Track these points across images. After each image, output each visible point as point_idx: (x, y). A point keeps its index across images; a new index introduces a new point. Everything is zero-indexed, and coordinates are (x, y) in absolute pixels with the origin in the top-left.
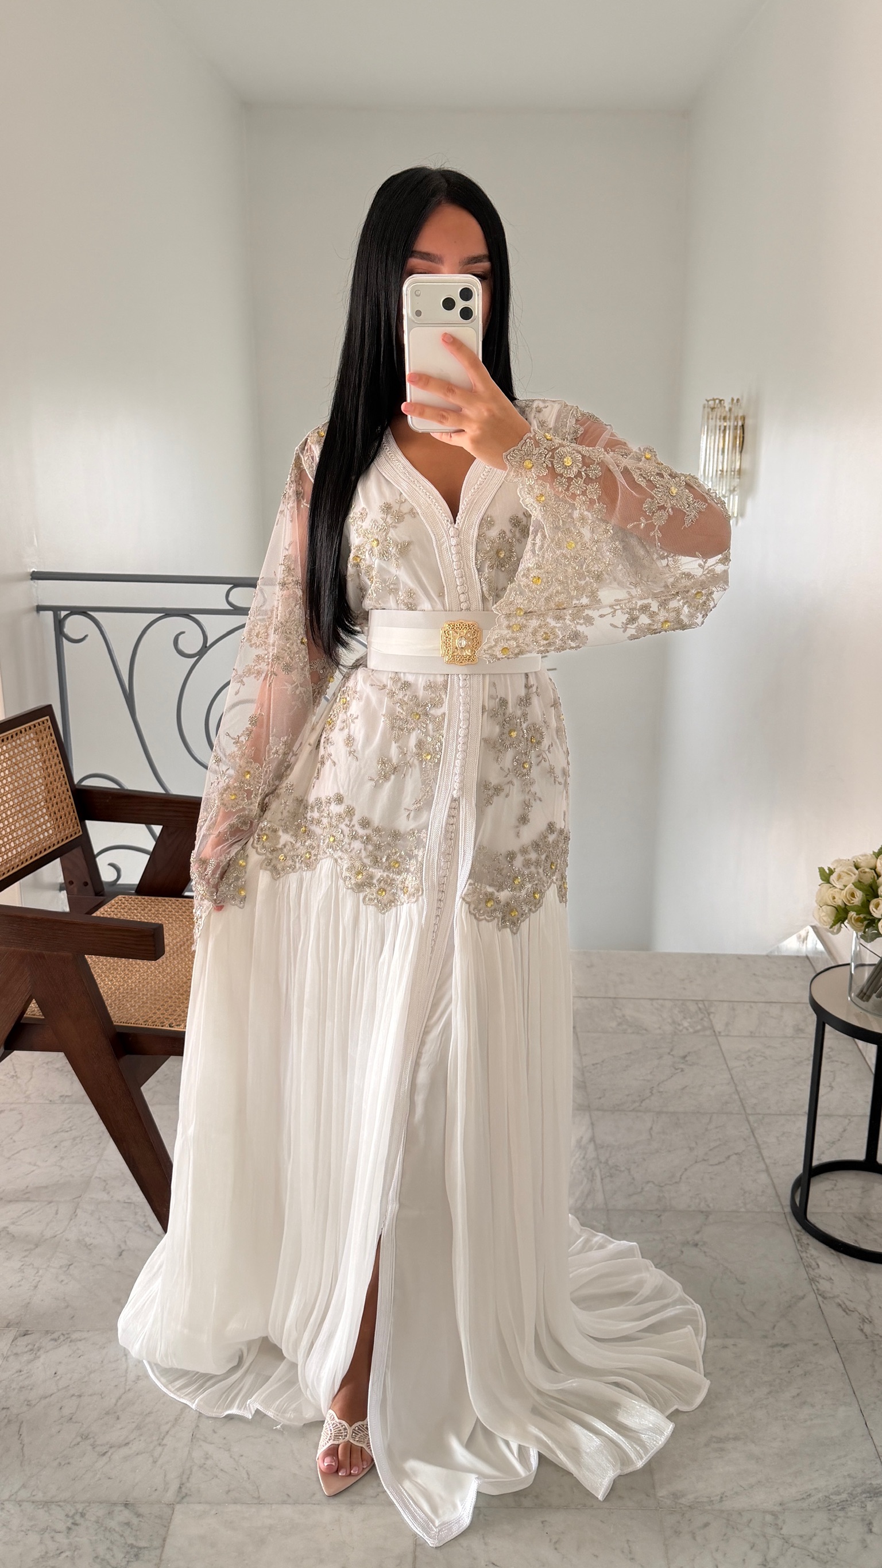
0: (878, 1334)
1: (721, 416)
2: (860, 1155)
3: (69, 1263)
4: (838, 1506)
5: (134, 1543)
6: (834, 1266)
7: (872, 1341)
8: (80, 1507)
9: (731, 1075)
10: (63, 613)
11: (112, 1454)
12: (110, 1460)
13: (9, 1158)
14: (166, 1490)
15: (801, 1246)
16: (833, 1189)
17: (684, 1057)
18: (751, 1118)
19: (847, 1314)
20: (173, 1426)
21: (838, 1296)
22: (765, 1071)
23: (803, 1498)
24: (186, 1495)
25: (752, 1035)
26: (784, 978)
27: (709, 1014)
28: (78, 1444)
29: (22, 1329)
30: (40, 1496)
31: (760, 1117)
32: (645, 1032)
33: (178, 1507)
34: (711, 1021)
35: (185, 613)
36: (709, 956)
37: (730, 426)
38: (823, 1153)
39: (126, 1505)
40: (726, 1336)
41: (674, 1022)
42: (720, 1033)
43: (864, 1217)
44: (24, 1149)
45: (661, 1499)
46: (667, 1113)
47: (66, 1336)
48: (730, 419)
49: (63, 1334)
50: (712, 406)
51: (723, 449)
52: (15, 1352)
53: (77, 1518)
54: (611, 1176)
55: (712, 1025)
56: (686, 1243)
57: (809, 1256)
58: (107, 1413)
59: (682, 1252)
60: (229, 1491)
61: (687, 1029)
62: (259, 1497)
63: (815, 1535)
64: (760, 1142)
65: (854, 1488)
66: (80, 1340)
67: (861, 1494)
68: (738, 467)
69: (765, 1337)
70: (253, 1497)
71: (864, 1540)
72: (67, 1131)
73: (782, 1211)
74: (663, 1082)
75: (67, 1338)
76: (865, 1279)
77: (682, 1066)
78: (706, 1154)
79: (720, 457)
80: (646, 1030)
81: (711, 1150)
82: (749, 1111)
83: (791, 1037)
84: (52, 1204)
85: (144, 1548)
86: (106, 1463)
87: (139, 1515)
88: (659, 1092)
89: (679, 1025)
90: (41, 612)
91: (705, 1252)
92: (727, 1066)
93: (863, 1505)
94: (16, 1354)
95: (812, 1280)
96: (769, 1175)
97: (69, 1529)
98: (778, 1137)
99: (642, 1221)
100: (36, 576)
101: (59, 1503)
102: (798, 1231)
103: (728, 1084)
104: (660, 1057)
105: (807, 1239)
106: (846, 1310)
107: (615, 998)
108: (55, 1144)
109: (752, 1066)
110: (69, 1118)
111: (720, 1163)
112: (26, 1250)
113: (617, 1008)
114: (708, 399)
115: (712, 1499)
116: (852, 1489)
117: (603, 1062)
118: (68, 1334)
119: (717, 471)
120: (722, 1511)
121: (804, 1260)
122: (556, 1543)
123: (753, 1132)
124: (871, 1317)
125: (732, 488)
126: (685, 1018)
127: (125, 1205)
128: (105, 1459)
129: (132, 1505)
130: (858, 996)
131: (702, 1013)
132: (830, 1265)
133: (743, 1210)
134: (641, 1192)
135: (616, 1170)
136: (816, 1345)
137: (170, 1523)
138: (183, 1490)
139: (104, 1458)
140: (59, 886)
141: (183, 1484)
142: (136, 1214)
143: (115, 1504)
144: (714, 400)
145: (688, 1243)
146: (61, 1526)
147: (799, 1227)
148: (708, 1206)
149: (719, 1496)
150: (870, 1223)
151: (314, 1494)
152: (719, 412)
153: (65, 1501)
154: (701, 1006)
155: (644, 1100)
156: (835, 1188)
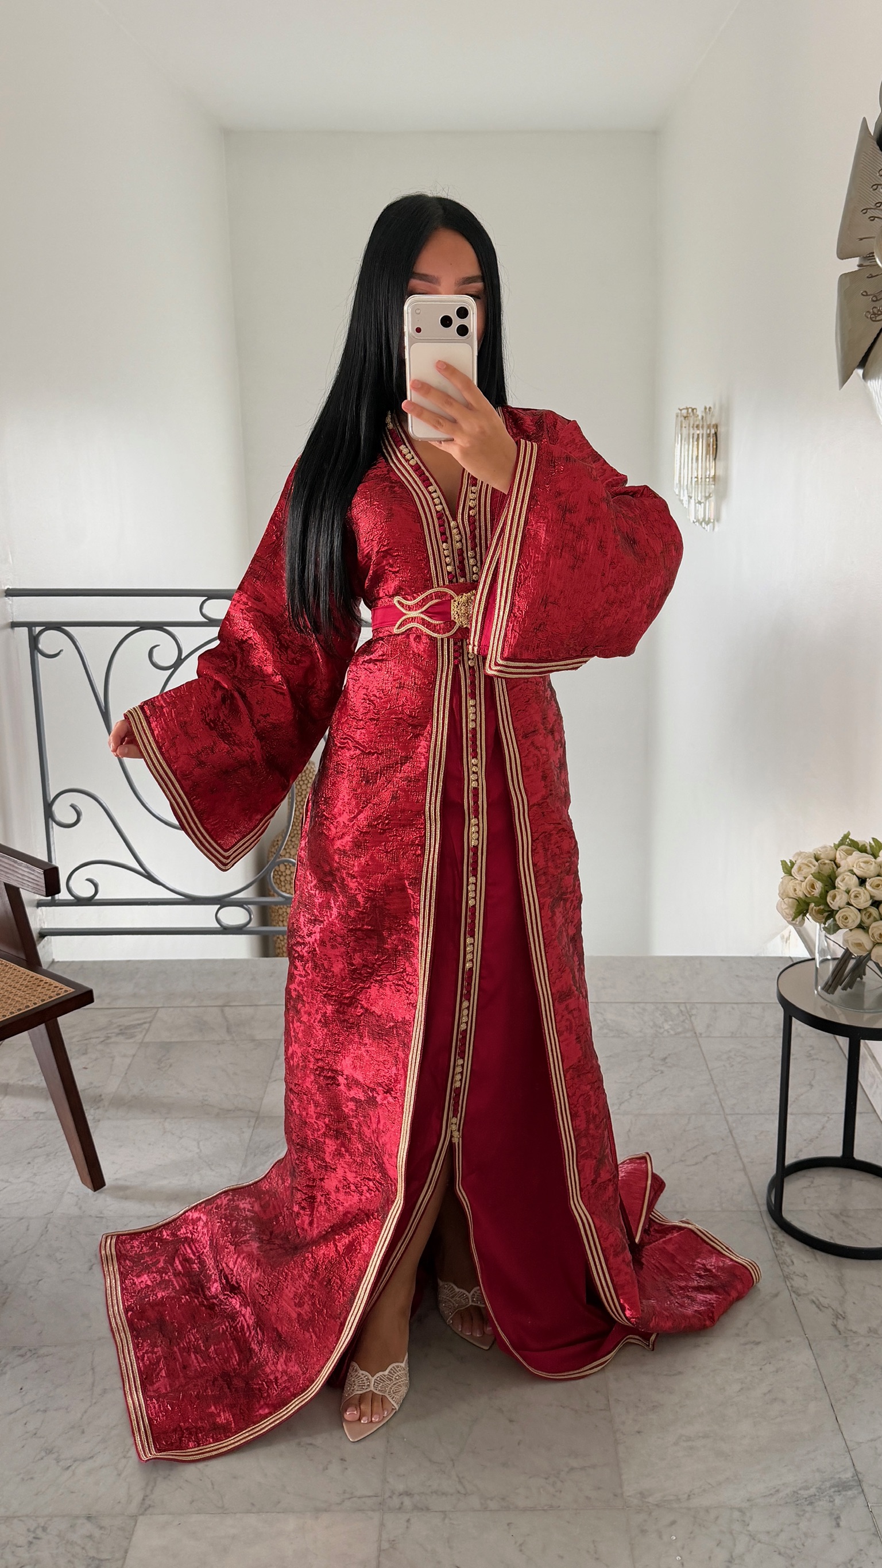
1: (693, 425)
3: (39, 1279)
4: (806, 1501)
5: (96, 1555)
6: (808, 1262)
7: (846, 1337)
8: (42, 1521)
9: (711, 1075)
10: (38, 629)
11: (76, 1468)
12: (74, 1474)
14: (129, 1502)
15: (777, 1244)
16: (810, 1186)
17: (665, 1059)
18: (730, 1119)
19: (820, 1310)
21: (813, 1292)
22: (745, 1071)
23: (771, 1494)
24: (150, 1507)
25: (733, 1036)
26: (767, 978)
27: (690, 1016)
28: (42, 1459)
31: (739, 1116)
32: (624, 1035)
33: (140, 1518)
34: (692, 1023)
35: (160, 626)
36: (692, 958)
37: (703, 435)
38: (801, 1151)
39: (89, 1518)
41: (655, 1025)
42: (701, 1034)
43: (841, 1214)
45: (627, 1498)
46: (644, 1115)
48: (703, 427)
49: (30, 1351)
50: (685, 415)
51: (697, 458)
53: (39, 1532)
55: (693, 1026)
57: (784, 1253)
58: (73, 1427)
60: (193, 1501)
61: (668, 1032)
62: (223, 1507)
63: (782, 1531)
64: (738, 1142)
65: (823, 1482)
66: (48, 1355)
67: (830, 1488)
68: (712, 473)
69: (738, 1335)
70: (217, 1507)
71: (831, 1534)
72: (43, 1149)
73: (757, 1209)
74: (642, 1084)
75: (35, 1353)
76: (840, 1275)
77: (662, 1068)
78: (684, 1155)
79: (695, 466)
80: (626, 1033)
81: (688, 1151)
82: (727, 1111)
84: (23, 1220)
85: (106, 1560)
86: (70, 1477)
87: (101, 1528)
88: (638, 1095)
89: (660, 1028)
90: (16, 629)
92: (708, 1068)
93: (832, 1500)
95: (786, 1278)
96: (746, 1174)
97: (30, 1543)
98: (756, 1136)
101: (21, 1518)
102: (774, 1229)
103: (708, 1085)
104: (640, 1060)
105: (782, 1237)
106: (819, 1306)
108: (28, 1161)
109: (732, 1066)
110: (43, 1135)
111: (696, 1164)
114: (681, 408)
115: (680, 1497)
116: (820, 1483)
119: (692, 479)
120: (689, 1509)
122: (521, 1545)
123: (731, 1132)
124: (844, 1313)
125: (708, 495)
126: (666, 1021)
128: (69, 1472)
129: (95, 1517)
130: (823, 989)
131: (683, 1015)
132: (805, 1262)
133: (718, 1209)
136: (788, 1341)
137: (132, 1535)
138: (148, 1502)
141: (146, 1496)
143: (77, 1517)
144: (687, 409)
146: (22, 1540)
147: (775, 1225)
148: (684, 1206)
149: (686, 1496)
150: (844, 1219)
152: (691, 421)
153: (27, 1516)
154: (683, 1009)
155: (623, 1103)
156: (812, 1185)
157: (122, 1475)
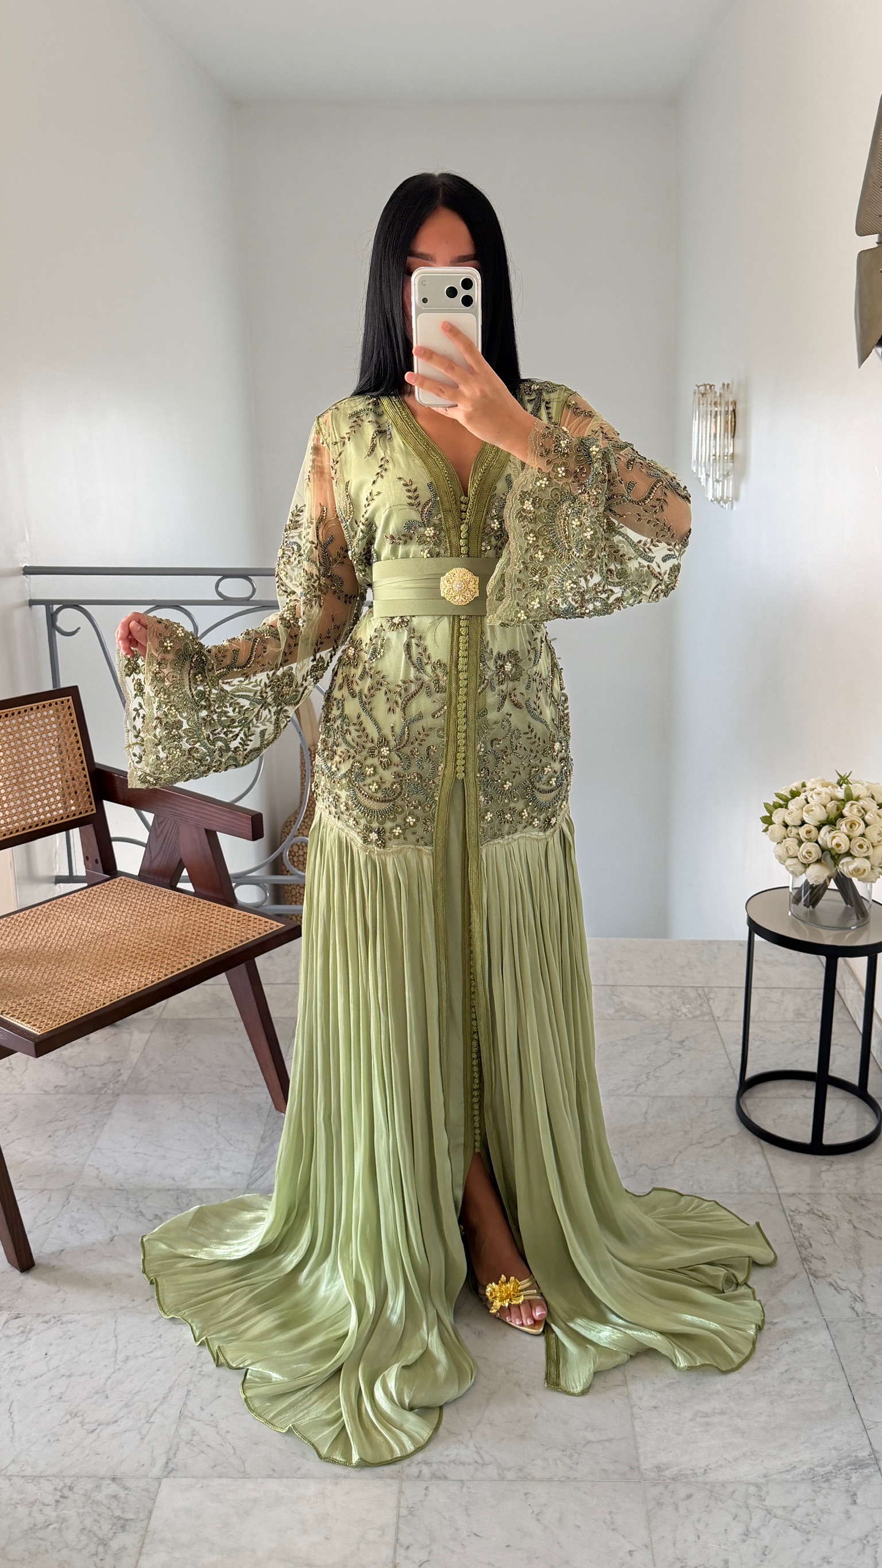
0: (869, 1313)
1: (712, 402)
3: (61, 1249)
5: (121, 1515)
8: (68, 1481)
10: (55, 607)
12: (98, 1437)
15: (795, 1226)
16: (828, 1170)
17: (682, 1042)
19: (838, 1292)
20: (161, 1404)
21: (830, 1275)
23: (787, 1471)
24: (173, 1470)
27: (708, 1000)
29: (15, 1312)
30: (29, 1471)
32: (642, 1018)
34: (710, 1006)
35: (176, 605)
36: (710, 942)
37: (722, 411)
39: (114, 1479)
42: (719, 1018)
43: (860, 1197)
44: (18, 1139)
47: (57, 1319)
48: (721, 404)
49: (55, 1318)
50: (703, 392)
51: (715, 434)
52: (6, 1334)
53: (66, 1491)
57: (802, 1236)
62: (245, 1472)
63: (798, 1506)
65: (839, 1459)
66: (71, 1323)
68: (731, 452)
72: (62, 1121)
73: (775, 1192)
75: (58, 1321)
77: (679, 1051)
79: (713, 444)
80: (644, 1016)
81: (706, 1133)
83: (791, 1021)
84: (46, 1190)
85: (131, 1519)
88: (655, 1077)
89: (678, 1011)
90: (34, 606)
92: (726, 1051)
93: (848, 1477)
94: (7, 1336)
95: (804, 1260)
97: (57, 1502)
98: (774, 1120)
100: (29, 571)
101: (48, 1477)
104: (658, 1043)
106: (837, 1288)
107: (614, 986)
111: (715, 1146)
113: (615, 995)
114: (699, 385)
115: (696, 1471)
116: (837, 1461)
118: (59, 1317)
119: (709, 456)
120: (706, 1483)
121: (796, 1240)
122: (537, 1515)
124: (862, 1295)
125: (725, 473)
126: (683, 1004)
127: (120, 1190)
129: (120, 1478)
131: (702, 999)
132: (823, 1245)
133: (736, 1191)
134: (634, 1175)
137: (156, 1497)
138: (171, 1465)
139: (93, 1434)
141: (170, 1460)
142: (128, 1199)
143: (103, 1478)
144: (705, 386)
146: (49, 1499)
149: (703, 1470)
150: (863, 1202)
151: (299, 1468)
152: (710, 397)
153: (54, 1475)
154: (700, 992)
155: (640, 1085)
157: (146, 1440)
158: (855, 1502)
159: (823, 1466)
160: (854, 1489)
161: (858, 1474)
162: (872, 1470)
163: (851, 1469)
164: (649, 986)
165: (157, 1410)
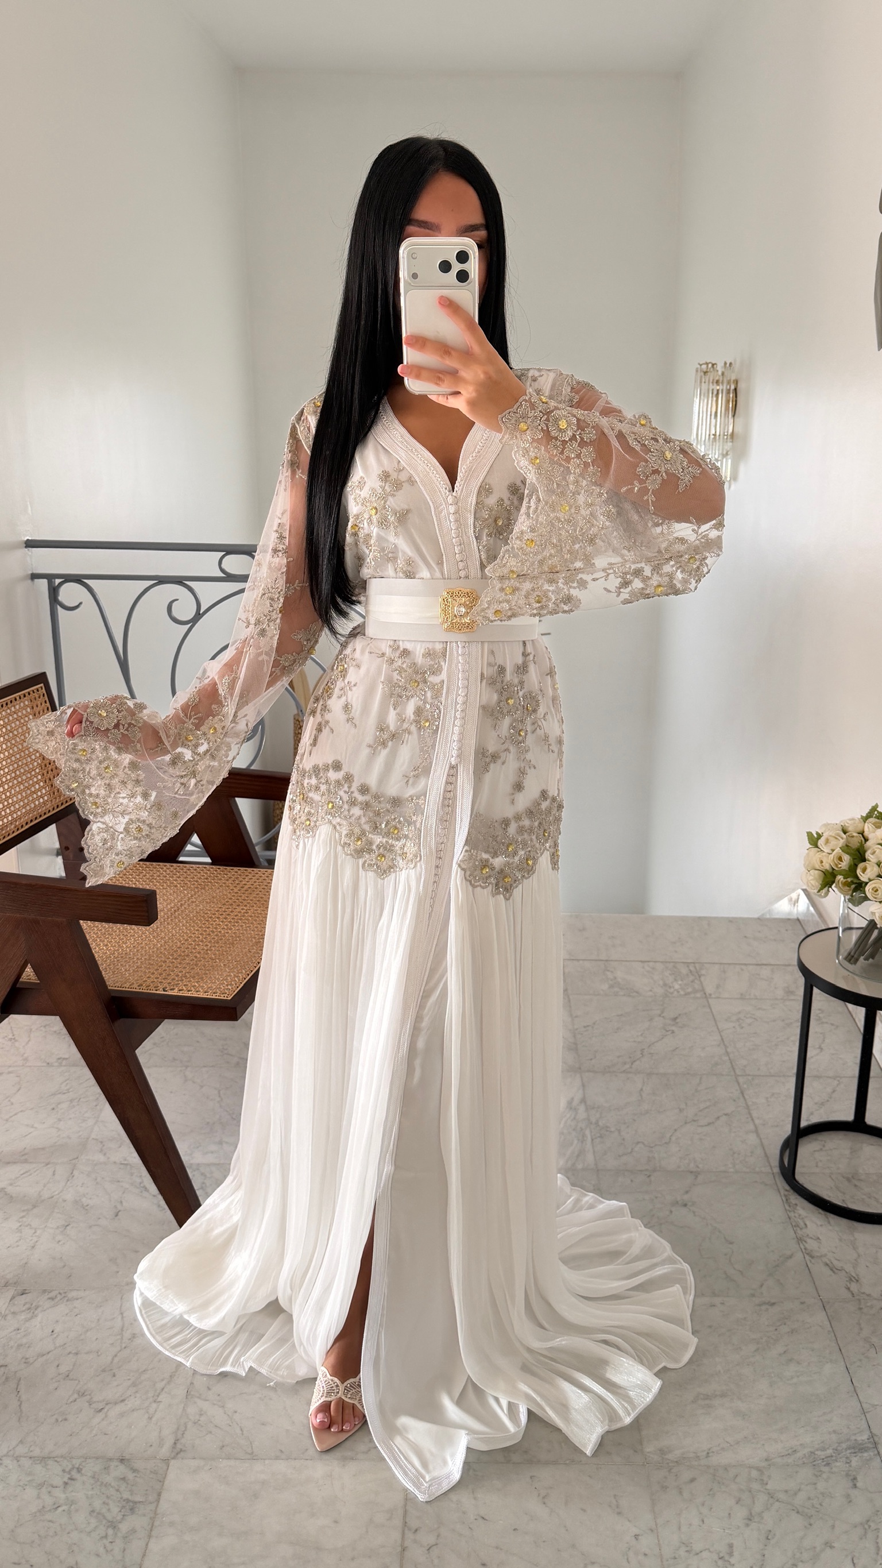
0: (864, 1293)
1: (713, 380)
2: (848, 1114)
3: (66, 1224)
4: (823, 1462)
5: (130, 1498)
6: (821, 1226)
7: (859, 1300)
8: (77, 1462)
9: (721, 1036)
10: (58, 581)
11: (108, 1410)
12: (106, 1416)
13: (7, 1120)
14: (161, 1445)
15: (790, 1206)
16: (821, 1149)
17: (675, 1019)
18: (741, 1080)
19: (834, 1272)
20: (169, 1383)
21: (825, 1255)
22: (755, 1033)
23: (788, 1454)
24: (181, 1450)
25: (742, 997)
26: (775, 940)
27: (700, 977)
28: (75, 1401)
29: (20, 1288)
30: (37, 1452)
31: (750, 1078)
32: (635, 994)
33: (172, 1462)
34: (701, 983)
35: (179, 581)
36: (700, 918)
37: (722, 390)
38: (812, 1114)
39: (122, 1460)
40: (714, 1294)
41: (665, 985)
42: (710, 995)
43: (853, 1177)
44: (21, 1111)
45: (648, 1454)
46: (657, 1074)
47: (63, 1295)
48: (722, 383)
49: (60, 1293)
50: (705, 370)
51: (716, 413)
52: (12, 1310)
53: (74, 1473)
54: (601, 1137)
55: (702, 986)
56: (675, 1203)
57: (797, 1215)
58: (104, 1371)
59: (671, 1212)
60: (223, 1446)
61: (678, 992)
62: (253, 1453)
63: (800, 1490)
64: (750, 1103)
65: (839, 1443)
66: (77, 1299)
67: (846, 1450)
68: (730, 431)
69: (753, 1295)
70: (246, 1453)
71: (849, 1495)
72: (64, 1093)
73: (770, 1171)
74: (653, 1043)
75: (65, 1297)
76: (852, 1239)
77: (674, 1028)
78: (696, 1115)
79: (713, 421)
80: (637, 992)
81: (700, 1111)
82: (738, 1072)
83: (782, 999)
84: (49, 1166)
85: (140, 1502)
86: (103, 1420)
87: (134, 1471)
88: (650, 1054)
89: (670, 987)
90: (36, 580)
91: (694, 1212)
92: (718, 1028)
93: (848, 1461)
94: (14, 1313)
95: (800, 1240)
96: (758, 1135)
97: (66, 1484)
98: (767, 1098)
99: (632, 1181)
100: (30, 544)
101: (56, 1459)
102: (786, 1190)
103: (719, 1045)
104: (651, 1020)
105: (795, 1199)
106: (833, 1269)
107: (607, 961)
108: (52, 1107)
109: (742, 1028)
110: (66, 1081)
111: (709, 1124)
112: (24, 1211)
113: (608, 971)
114: (701, 363)
115: (699, 1455)
116: (837, 1445)
117: (594, 1024)
118: (65, 1293)
119: (709, 435)
120: (708, 1467)
121: (792, 1220)
122: (544, 1498)
123: (742, 1093)
124: (857, 1275)
125: (725, 453)
126: (676, 980)
127: (122, 1166)
128: (101, 1415)
129: (128, 1460)
130: (846, 959)
131: (693, 975)
132: (817, 1225)
133: (732, 1170)
134: (631, 1152)
135: (607, 1131)
136: (802, 1303)
137: (165, 1478)
138: (179, 1446)
139: (101, 1413)
140: (55, 852)
141: (178, 1440)
142: (132, 1174)
143: (111, 1459)
144: (707, 364)
145: (677, 1202)
146: (58, 1481)
147: (788, 1187)
148: (698, 1167)
149: (705, 1453)
150: (857, 1183)
151: (307, 1450)
152: (711, 376)
153: (62, 1457)
154: (692, 968)
155: (635, 1061)
156: (824, 1149)
157: (154, 1419)
158: (855, 1486)
159: (824, 1449)
160: (854, 1473)
161: (858, 1457)
162: (872, 1454)
163: (850, 1453)
164: (641, 961)
165: (165, 1390)
